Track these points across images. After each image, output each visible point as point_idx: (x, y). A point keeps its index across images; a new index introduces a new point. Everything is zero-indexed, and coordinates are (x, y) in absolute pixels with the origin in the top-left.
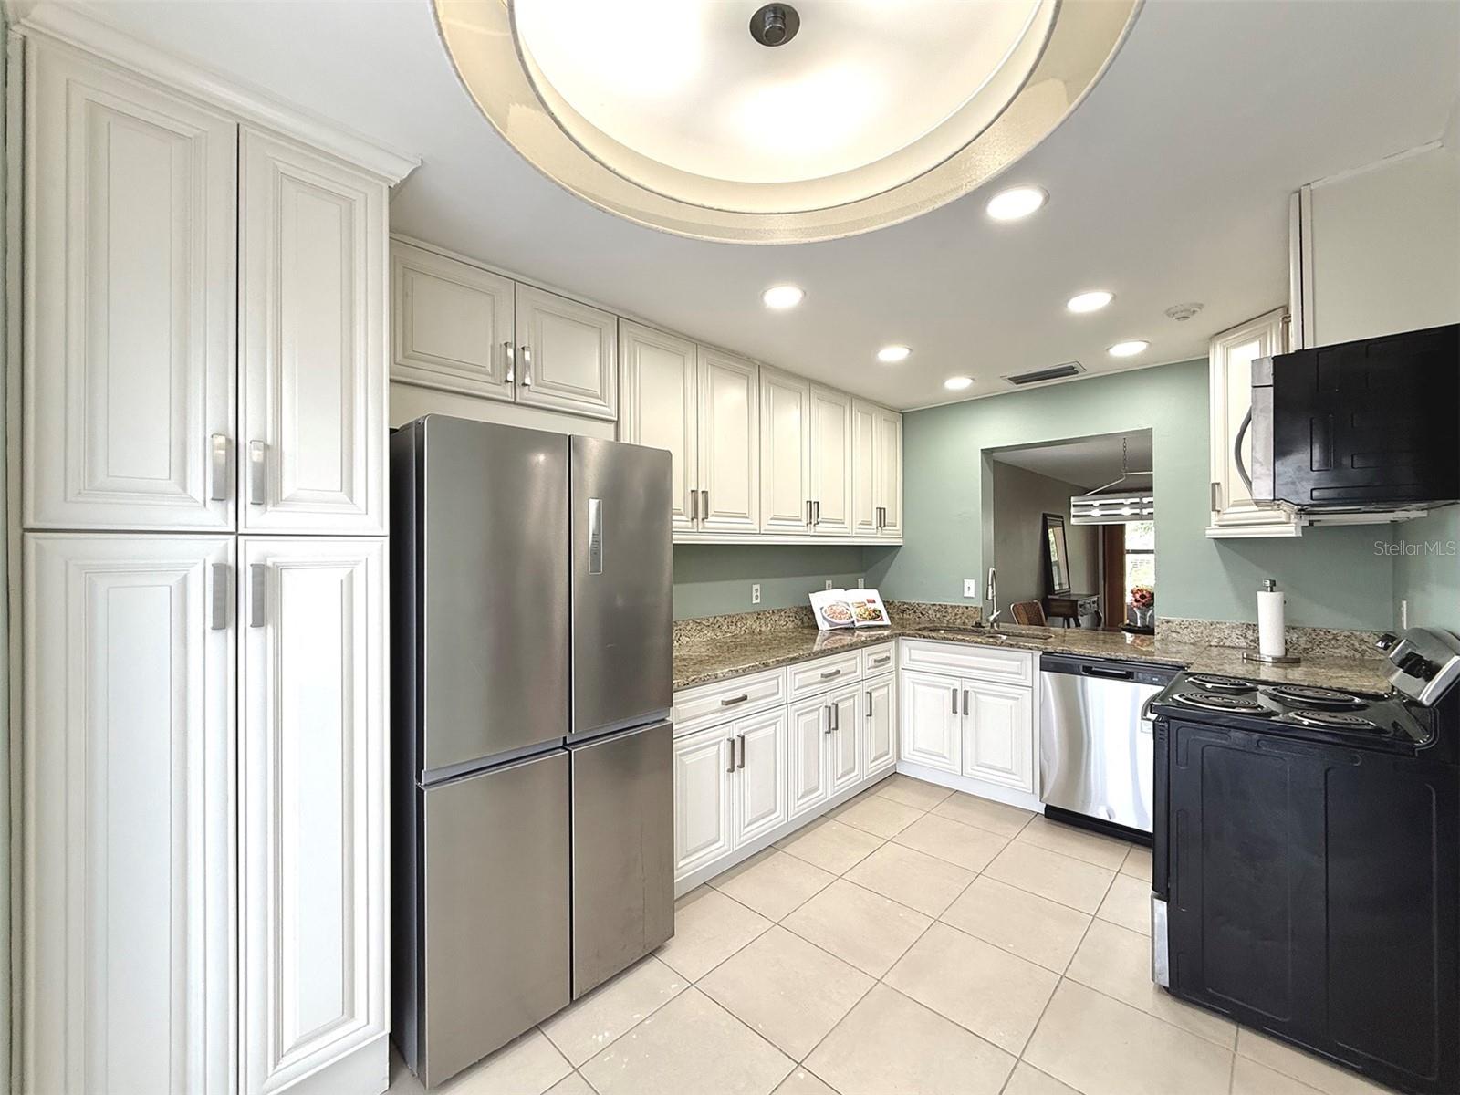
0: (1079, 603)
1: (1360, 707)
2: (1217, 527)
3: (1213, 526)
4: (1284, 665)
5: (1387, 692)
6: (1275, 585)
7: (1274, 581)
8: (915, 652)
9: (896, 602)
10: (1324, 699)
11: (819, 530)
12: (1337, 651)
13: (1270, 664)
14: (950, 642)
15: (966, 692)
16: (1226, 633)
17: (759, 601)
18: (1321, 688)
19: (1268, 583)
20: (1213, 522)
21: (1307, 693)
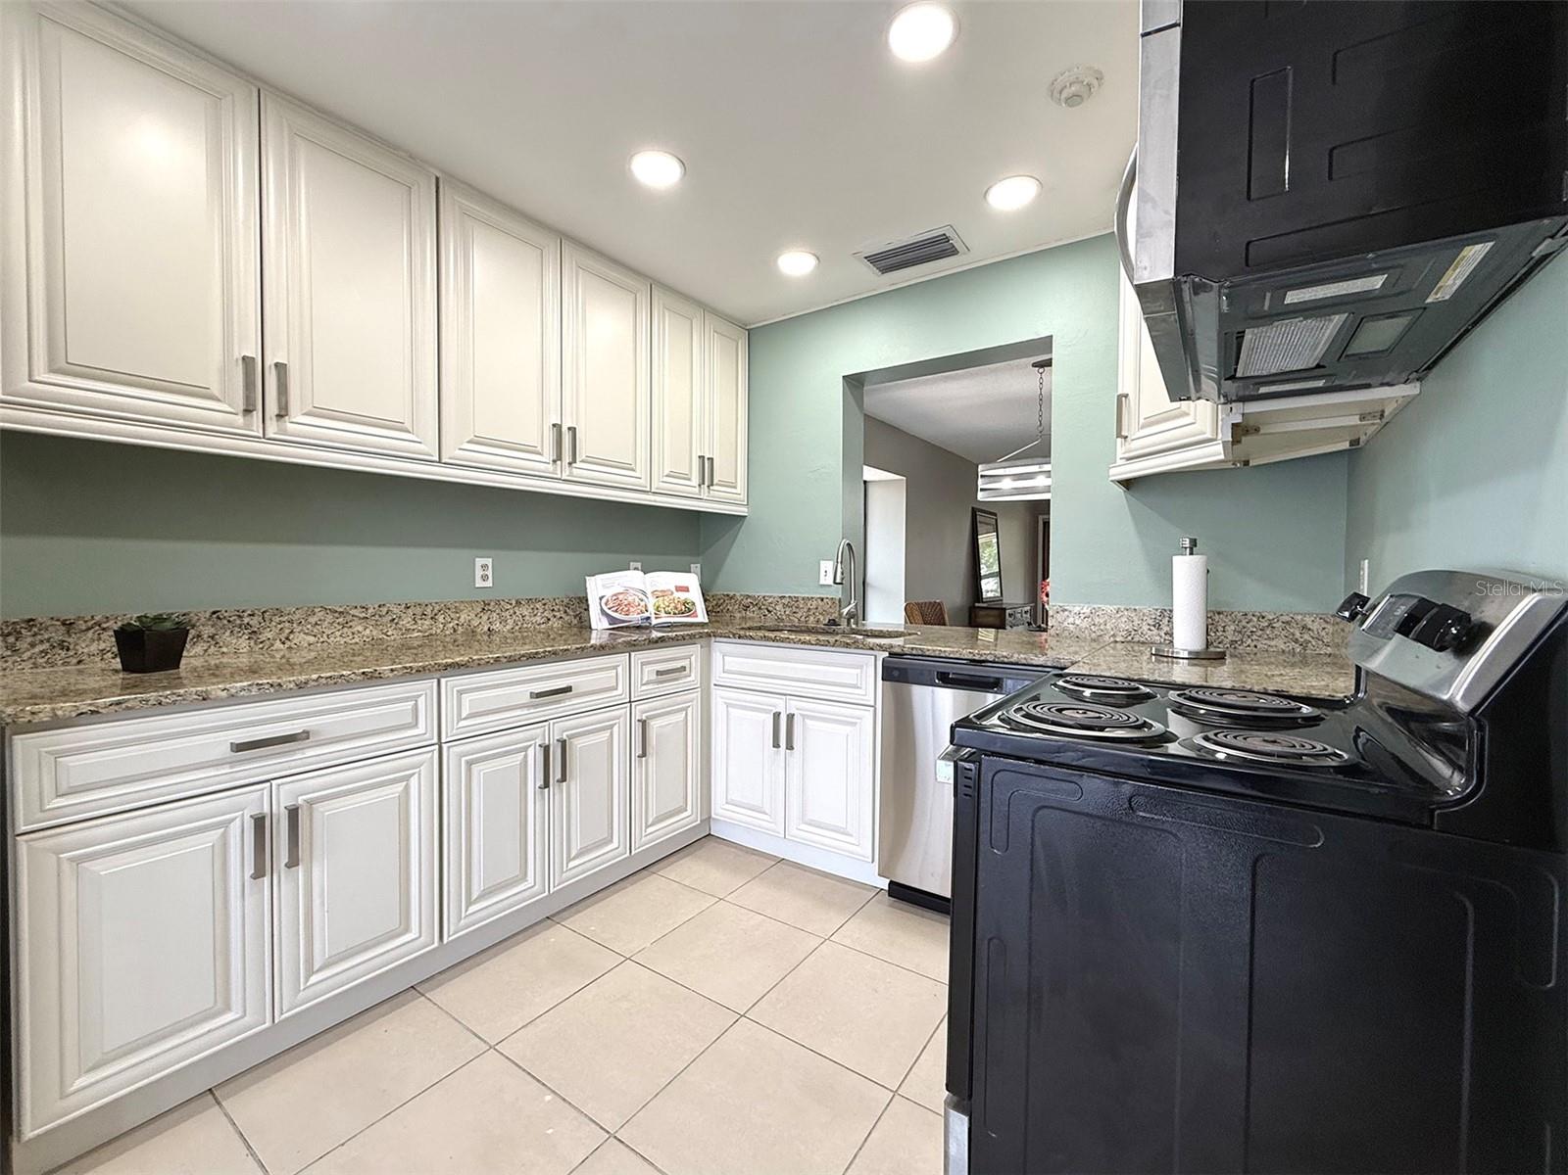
0: (1008, 612)
1: (1312, 721)
2: (1123, 461)
3: (1119, 462)
4: (1204, 662)
5: (1349, 695)
6: (1196, 546)
7: (1195, 540)
8: (732, 659)
9: (738, 594)
10: (1255, 709)
11: (578, 473)
12: (1273, 643)
13: (1186, 661)
14: (772, 643)
15: (791, 717)
16: (1135, 623)
17: (490, 583)
18: (1250, 691)
19: (1187, 543)
20: (1119, 454)
21: (1230, 699)
